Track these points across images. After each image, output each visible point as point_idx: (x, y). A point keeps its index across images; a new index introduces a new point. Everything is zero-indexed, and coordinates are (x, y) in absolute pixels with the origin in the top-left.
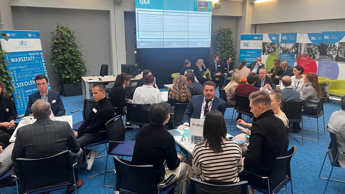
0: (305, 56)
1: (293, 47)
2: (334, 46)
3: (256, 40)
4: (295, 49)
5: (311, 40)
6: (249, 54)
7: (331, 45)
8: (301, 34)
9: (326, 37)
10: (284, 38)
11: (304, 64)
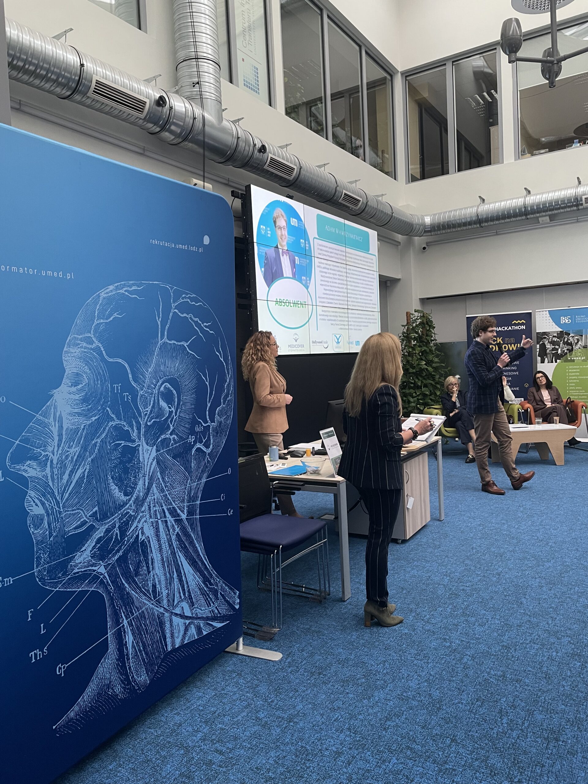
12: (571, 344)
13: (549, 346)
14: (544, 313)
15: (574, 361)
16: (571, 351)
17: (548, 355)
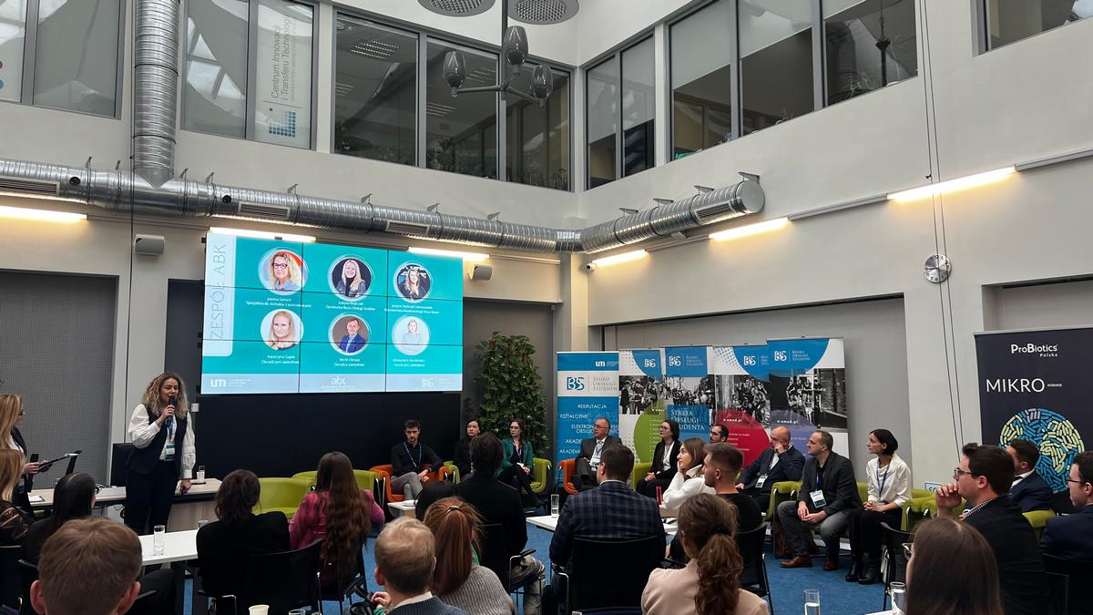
0: (735, 413)
1: (700, 388)
2: (804, 379)
3: (601, 368)
4: (707, 394)
5: (744, 367)
6: (585, 411)
7: (795, 378)
8: (717, 350)
9: (779, 356)
10: (675, 362)
11: (737, 437)
12: (654, 393)
13: (631, 393)
14: (628, 353)
15: (657, 413)
16: (655, 400)
17: (631, 405)
